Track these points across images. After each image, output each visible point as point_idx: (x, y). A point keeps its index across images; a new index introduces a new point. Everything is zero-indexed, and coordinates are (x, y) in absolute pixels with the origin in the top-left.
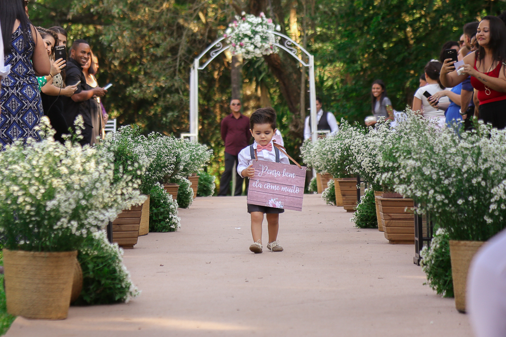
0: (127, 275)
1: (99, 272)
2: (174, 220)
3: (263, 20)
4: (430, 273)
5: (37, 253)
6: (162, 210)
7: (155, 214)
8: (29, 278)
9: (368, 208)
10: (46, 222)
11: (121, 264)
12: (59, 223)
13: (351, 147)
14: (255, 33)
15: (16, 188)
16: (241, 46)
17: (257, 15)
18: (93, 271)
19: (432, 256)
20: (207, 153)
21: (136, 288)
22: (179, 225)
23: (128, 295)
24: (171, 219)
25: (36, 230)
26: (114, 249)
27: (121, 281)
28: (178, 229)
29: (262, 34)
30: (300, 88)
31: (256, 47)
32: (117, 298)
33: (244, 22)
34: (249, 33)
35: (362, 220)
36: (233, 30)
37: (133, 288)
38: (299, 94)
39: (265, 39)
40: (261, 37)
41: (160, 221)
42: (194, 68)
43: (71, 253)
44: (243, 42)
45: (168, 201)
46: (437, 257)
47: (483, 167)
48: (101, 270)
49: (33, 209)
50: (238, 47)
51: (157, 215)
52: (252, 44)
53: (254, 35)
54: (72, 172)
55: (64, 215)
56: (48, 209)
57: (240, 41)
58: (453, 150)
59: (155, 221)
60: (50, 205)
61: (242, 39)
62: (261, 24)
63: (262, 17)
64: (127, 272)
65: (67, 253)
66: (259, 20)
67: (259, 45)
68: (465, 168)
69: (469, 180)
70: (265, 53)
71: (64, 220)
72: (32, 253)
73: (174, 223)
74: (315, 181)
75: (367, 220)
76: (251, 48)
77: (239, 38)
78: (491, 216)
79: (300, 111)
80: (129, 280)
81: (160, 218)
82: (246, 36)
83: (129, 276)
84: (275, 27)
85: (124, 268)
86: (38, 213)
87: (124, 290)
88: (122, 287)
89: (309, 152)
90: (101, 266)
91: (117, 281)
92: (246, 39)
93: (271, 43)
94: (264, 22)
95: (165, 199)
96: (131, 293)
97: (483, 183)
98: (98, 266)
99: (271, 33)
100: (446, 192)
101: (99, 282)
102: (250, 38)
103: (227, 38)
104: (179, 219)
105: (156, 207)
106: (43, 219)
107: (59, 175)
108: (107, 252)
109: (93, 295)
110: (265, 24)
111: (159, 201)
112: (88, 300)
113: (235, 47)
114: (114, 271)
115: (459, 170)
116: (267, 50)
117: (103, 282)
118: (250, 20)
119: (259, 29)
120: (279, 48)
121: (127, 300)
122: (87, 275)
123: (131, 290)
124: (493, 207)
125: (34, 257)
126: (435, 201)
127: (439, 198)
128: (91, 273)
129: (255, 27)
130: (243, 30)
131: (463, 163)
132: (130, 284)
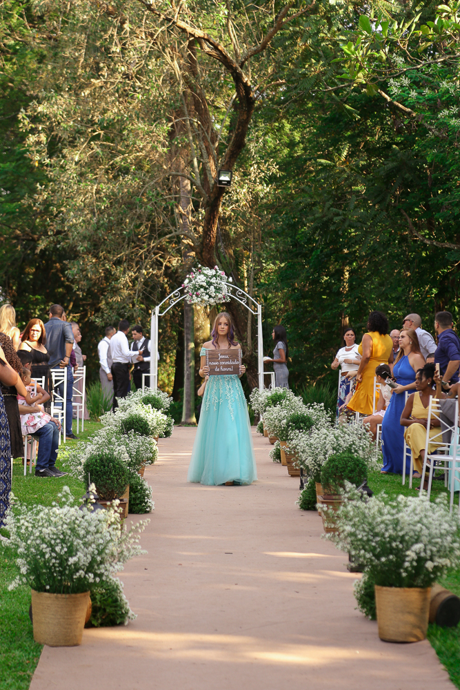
0: (126, 603)
1: (105, 602)
2: (149, 504)
3: (217, 272)
4: (360, 600)
5: (59, 595)
6: (139, 495)
7: (133, 498)
8: (53, 615)
9: (310, 494)
10: (67, 572)
11: (121, 594)
12: (78, 574)
13: (298, 447)
14: (210, 284)
15: (44, 546)
16: (197, 296)
17: (212, 267)
18: (100, 602)
19: (362, 587)
20: (167, 400)
21: (133, 613)
22: (153, 508)
23: (127, 618)
24: (146, 503)
25: (59, 578)
26: (117, 583)
27: (122, 608)
28: (152, 511)
29: (216, 285)
30: (247, 319)
31: (210, 297)
32: (118, 622)
33: (200, 274)
34: (204, 284)
35: (305, 504)
36: (190, 281)
37: (131, 613)
38: (246, 324)
39: (218, 289)
40: (215, 288)
41: (137, 504)
42: (154, 314)
43: (86, 593)
44: (199, 292)
45: (144, 487)
46: (366, 589)
47: (401, 534)
48: (106, 600)
49: (58, 561)
50: (194, 296)
51: (135, 499)
52: (207, 294)
53: (209, 286)
54: (88, 532)
55: (83, 567)
56: (69, 563)
57: (197, 291)
58: (379, 520)
59: (133, 505)
60: (72, 560)
61: (199, 289)
62: (215, 276)
63: (216, 270)
64: (126, 601)
65: (83, 594)
66: (213, 272)
67: (213, 295)
68: (387, 535)
69: (390, 543)
70: (218, 302)
71: (82, 573)
72: (55, 594)
73: (149, 506)
74: (262, 424)
75: (309, 504)
76: (206, 298)
77: (196, 288)
78: (406, 570)
79: (247, 340)
80: (128, 607)
81: (138, 502)
82: (202, 286)
83: (128, 604)
84: (228, 279)
85: (124, 597)
86: (61, 564)
87: (123, 616)
88: (122, 613)
89: (257, 400)
90: (106, 597)
91: (118, 609)
92: (202, 290)
93: (223, 294)
94: (218, 274)
95: (141, 485)
96: (129, 618)
97: (401, 546)
98: (104, 596)
99: (224, 284)
100: (373, 550)
101: (105, 610)
102: (206, 289)
103: (184, 288)
104: (153, 503)
105: (135, 492)
106: (65, 569)
107: (78, 536)
108: (111, 585)
109: (100, 621)
110: (219, 276)
111: (136, 487)
112: (96, 624)
113: (192, 296)
114: (116, 601)
115: (383, 534)
116: (220, 299)
117: (108, 610)
118: (205, 272)
119: (213, 280)
120: (230, 297)
121: (126, 623)
122: (95, 604)
123: (129, 615)
124: (407, 564)
125: (57, 598)
126: (365, 558)
127: (368, 556)
128: (99, 603)
129: (210, 279)
130: (199, 281)
131: (386, 530)
132: (128, 610)
